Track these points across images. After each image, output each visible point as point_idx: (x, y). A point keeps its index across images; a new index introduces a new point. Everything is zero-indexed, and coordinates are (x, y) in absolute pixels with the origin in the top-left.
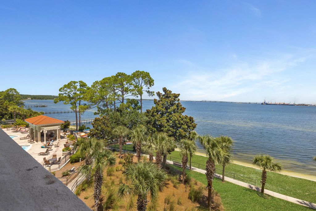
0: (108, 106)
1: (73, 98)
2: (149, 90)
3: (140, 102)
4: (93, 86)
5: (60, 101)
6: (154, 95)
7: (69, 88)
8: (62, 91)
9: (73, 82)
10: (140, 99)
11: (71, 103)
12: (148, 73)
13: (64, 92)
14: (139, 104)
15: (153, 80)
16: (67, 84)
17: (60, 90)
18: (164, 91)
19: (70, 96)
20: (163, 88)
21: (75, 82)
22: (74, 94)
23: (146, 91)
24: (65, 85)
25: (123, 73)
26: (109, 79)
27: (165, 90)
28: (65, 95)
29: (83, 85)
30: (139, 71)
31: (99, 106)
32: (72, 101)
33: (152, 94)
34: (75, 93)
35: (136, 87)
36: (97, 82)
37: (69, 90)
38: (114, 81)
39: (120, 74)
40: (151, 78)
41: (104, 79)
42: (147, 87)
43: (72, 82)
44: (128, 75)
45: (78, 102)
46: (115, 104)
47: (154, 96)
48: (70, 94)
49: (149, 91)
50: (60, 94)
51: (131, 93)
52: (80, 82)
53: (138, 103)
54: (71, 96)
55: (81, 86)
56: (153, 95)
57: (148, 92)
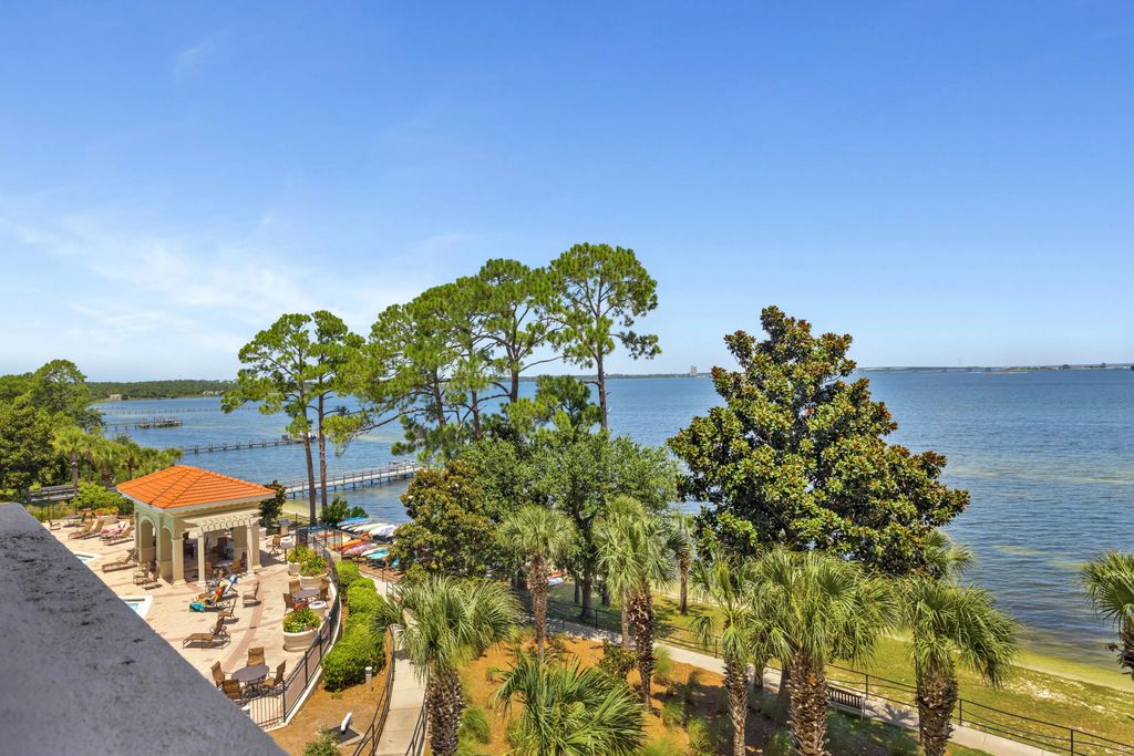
0: (446, 415)
1: (291, 386)
2: (633, 328)
3: (594, 389)
4: (379, 330)
5: (246, 400)
6: (660, 352)
7: (277, 345)
8: (250, 360)
9: (291, 317)
10: (597, 373)
11: (288, 409)
12: (630, 252)
13: (258, 363)
14: (594, 399)
15: (654, 284)
16: (268, 328)
17: (242, 356)
18: (766, 325)
19: (280, 377)
20: (764, 311)
21: (299, 320)
22: (295, 367)
23: (621, 335)
24: (262, 332)
25: (509, 263)
26: (446, 292)
27: (771, 318)
28: (261, 375)
29: (330, 326)
30: (586, 245)
31: (410, 416)
32: (292, 398)
33: (649, 349)
34: (301, 367)
35: (576, 319)
36: (392, 312)
37: (276, 355)
38: (476, 298)
39: (494, 269)
40: (643, 275)
41: (425, 296)
42: (622, 318)
43: (285, 316)
44: (537, 270)
45: (315, 402)
46: (475, 402)
47: (657, 356)
48: (282, 371)
49: (632, 335)
50: (242, 373)
51: (561, 352)
52: (318, 315)
53: (587, 393)
54: (287, 377)
55: (322, 332)
56: (653, 352)
57: (629, 339)
